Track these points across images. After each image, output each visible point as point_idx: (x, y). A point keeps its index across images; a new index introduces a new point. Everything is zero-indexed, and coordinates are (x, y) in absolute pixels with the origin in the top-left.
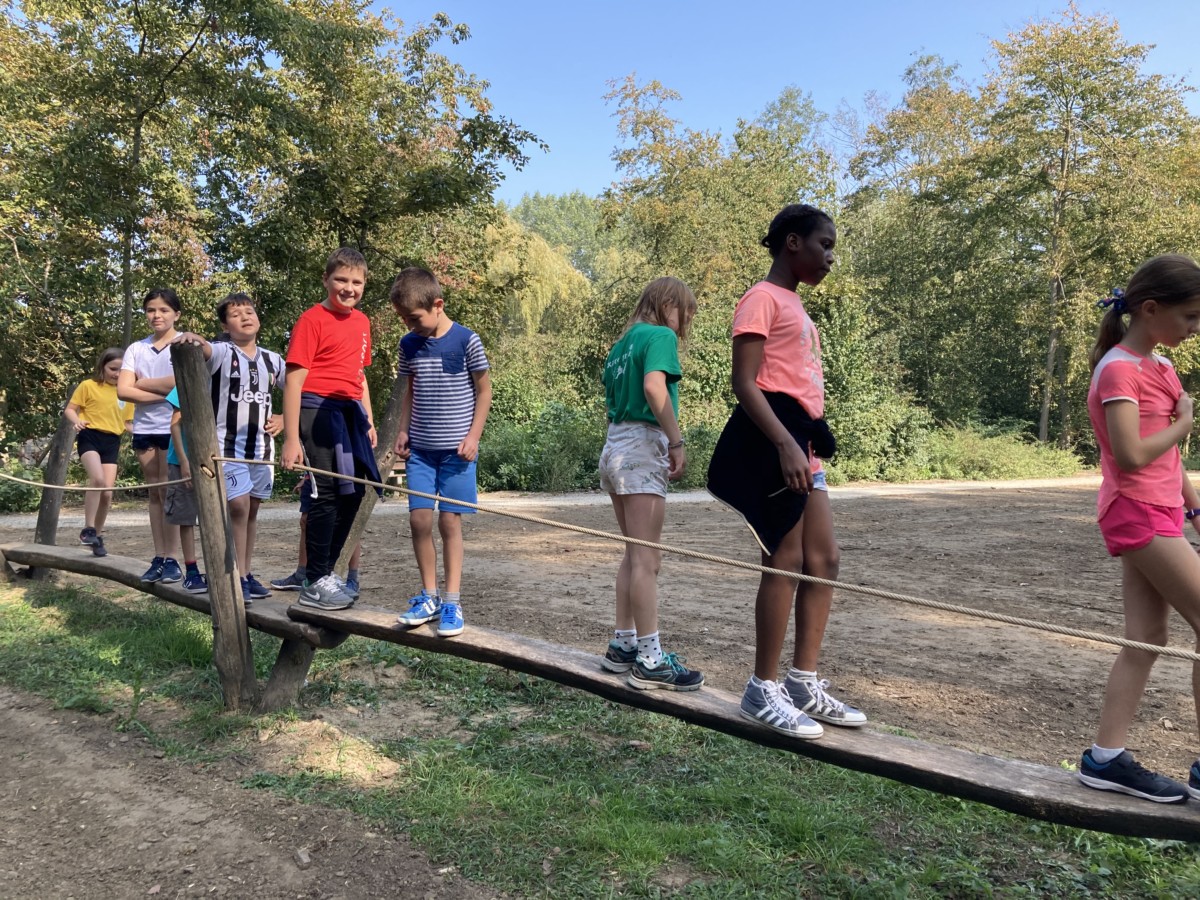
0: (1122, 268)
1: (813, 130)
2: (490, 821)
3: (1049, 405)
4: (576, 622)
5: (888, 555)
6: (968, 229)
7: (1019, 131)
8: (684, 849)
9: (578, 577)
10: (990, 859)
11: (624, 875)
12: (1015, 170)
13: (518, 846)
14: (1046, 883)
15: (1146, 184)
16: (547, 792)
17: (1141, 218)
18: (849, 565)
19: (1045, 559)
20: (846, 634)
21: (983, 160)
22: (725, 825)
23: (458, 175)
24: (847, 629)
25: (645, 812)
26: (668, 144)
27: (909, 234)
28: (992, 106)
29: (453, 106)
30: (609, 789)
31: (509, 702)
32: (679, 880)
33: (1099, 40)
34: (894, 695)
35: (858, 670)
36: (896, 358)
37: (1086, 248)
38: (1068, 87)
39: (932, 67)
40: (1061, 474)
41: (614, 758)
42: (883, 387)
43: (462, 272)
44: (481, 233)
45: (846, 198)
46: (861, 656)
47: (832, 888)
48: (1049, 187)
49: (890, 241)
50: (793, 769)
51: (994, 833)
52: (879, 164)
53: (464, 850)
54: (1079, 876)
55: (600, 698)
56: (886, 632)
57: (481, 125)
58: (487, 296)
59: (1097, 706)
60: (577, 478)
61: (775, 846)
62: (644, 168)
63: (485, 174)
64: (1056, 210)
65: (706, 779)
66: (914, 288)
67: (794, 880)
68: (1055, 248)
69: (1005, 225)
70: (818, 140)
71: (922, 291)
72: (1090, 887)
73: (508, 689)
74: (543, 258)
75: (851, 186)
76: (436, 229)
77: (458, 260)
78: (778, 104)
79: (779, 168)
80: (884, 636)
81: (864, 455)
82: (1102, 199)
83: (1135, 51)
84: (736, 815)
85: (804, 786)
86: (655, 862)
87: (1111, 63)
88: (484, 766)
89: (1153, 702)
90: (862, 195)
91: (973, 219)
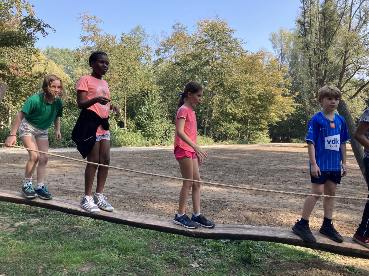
0: (226, 89)
1: (145, 39)
2: (20, 258)
3: (207, 125)
4: (59, 190)
5: (161, 166)
6: (188, 74)
7: (202, 48)
8: (90, 259)
9: (60, 175)
10: (181, 250)
11: (68, 270)
12: (201, 59)
13: (29, 265)
14: (195, 255)
15: (232, 67)
16: (42, 246)
17: (231, 76)
18: (150, 169)
19: (203, 167)
20: (147, 190)
21: (193, 55)
22: (104, 250)
23: (20, 35)
24: (147, 188)
25: (78, 249)
26: (99, 36)
27: (171, 74)
28: (195, 40)
29: (20, 11)
30: (65, 242)
31: (30, 217)
32: (87, 269)
33: (223, 26)
34: (159, 206)
35: (149, 200)
36: (167, 110)
37: (218, 83)
38: (215, 38)
39: (180, 26)
40: (209, 145)
41: (68, 232)
42: (163, 118)
43: (21, 70)
44: (30, 57)
45: (154, 61)
46: (151, 196)
47: (136, 264)
48: (209, 65)
49: (166, 75)
50: (127, 230)
51: (183, 243)
52: (164, 52)
53: (9, 269)
54: (204, 252)
55: (65, 214)
56: (159, 189)
57: (30, 19)
58: (31, 79)
59: (212, 206)
60: (63, 143)
61: (119, 254)
62: (90, 43)
63: (31, 37)
64: (211, 71)
65: (99, 236)
66: (173, 90)
67: (124, 263)
68: (210, 82)
69: (197, 74)
70: (147, 42)
71: (175, 91)
72: (206, 255)
73: (31, 213)
74: (54, 69)
75: (155, 58)
76: (11, 54)
77: (20, 65)
78: (135, 30)
79: (134, 49)
80: (158, 190)
81: (157, 138)
82: (222, 70)
83: (231, 31)
84: (108, 246)
85: (130, 235)
86: (80, 264)
87: (226, 33)
88: (19, 239)
89: (226, 204)
90: (159, 61)
91: (189, 71)
